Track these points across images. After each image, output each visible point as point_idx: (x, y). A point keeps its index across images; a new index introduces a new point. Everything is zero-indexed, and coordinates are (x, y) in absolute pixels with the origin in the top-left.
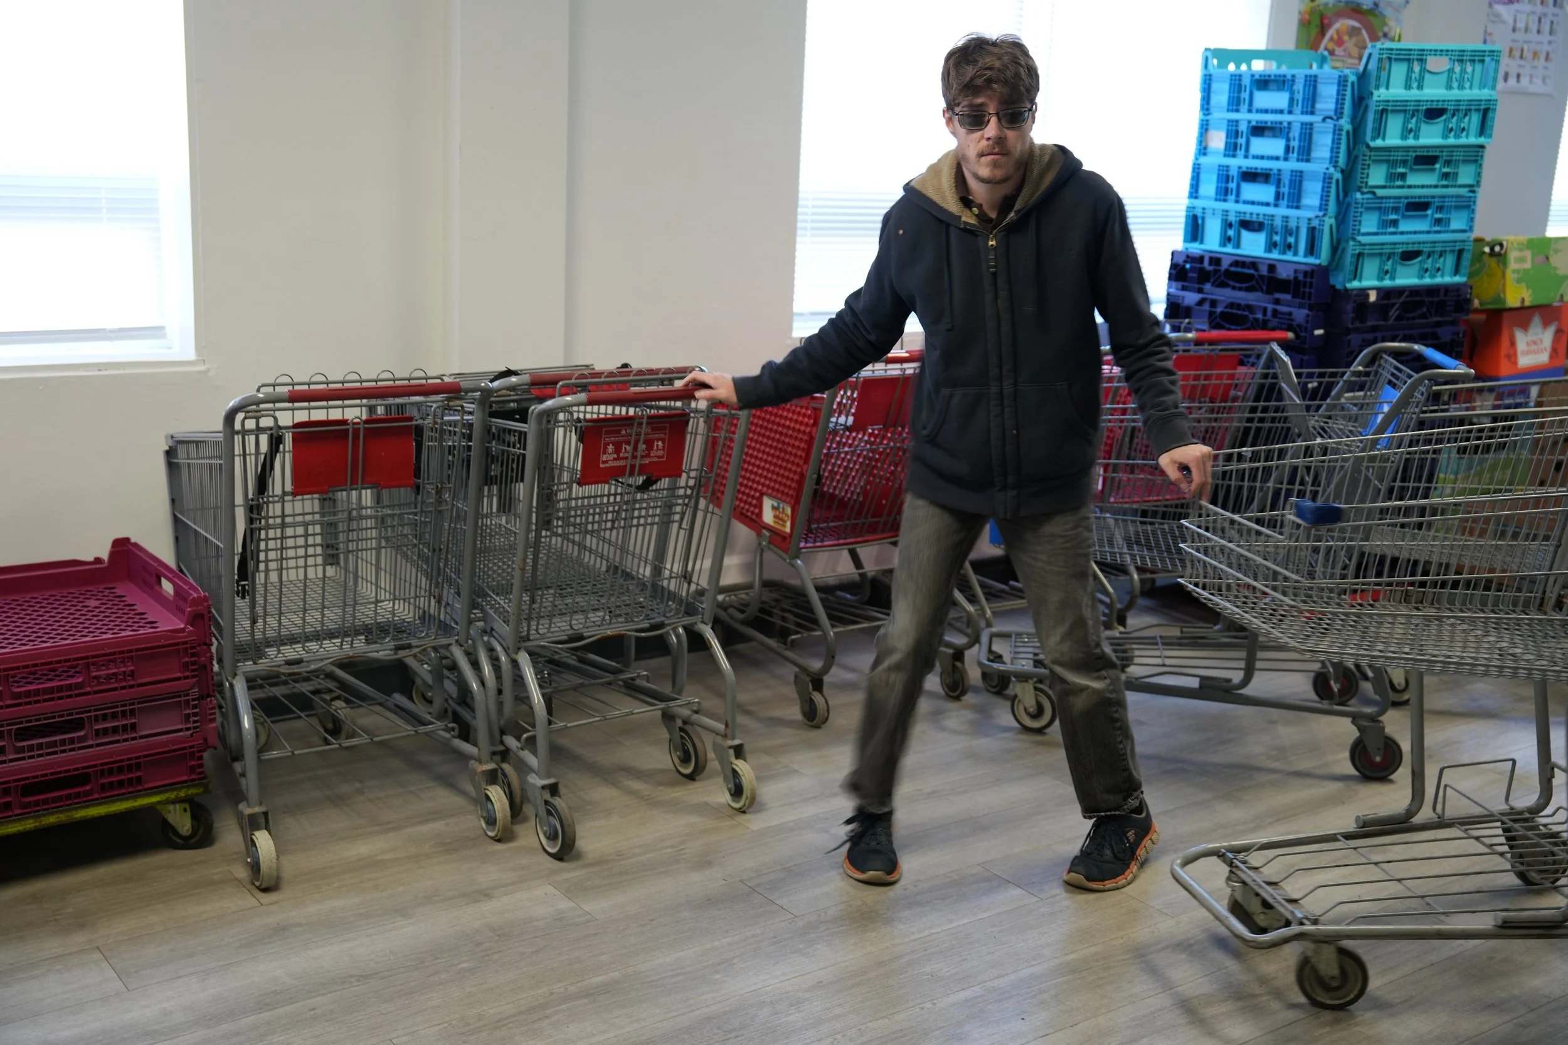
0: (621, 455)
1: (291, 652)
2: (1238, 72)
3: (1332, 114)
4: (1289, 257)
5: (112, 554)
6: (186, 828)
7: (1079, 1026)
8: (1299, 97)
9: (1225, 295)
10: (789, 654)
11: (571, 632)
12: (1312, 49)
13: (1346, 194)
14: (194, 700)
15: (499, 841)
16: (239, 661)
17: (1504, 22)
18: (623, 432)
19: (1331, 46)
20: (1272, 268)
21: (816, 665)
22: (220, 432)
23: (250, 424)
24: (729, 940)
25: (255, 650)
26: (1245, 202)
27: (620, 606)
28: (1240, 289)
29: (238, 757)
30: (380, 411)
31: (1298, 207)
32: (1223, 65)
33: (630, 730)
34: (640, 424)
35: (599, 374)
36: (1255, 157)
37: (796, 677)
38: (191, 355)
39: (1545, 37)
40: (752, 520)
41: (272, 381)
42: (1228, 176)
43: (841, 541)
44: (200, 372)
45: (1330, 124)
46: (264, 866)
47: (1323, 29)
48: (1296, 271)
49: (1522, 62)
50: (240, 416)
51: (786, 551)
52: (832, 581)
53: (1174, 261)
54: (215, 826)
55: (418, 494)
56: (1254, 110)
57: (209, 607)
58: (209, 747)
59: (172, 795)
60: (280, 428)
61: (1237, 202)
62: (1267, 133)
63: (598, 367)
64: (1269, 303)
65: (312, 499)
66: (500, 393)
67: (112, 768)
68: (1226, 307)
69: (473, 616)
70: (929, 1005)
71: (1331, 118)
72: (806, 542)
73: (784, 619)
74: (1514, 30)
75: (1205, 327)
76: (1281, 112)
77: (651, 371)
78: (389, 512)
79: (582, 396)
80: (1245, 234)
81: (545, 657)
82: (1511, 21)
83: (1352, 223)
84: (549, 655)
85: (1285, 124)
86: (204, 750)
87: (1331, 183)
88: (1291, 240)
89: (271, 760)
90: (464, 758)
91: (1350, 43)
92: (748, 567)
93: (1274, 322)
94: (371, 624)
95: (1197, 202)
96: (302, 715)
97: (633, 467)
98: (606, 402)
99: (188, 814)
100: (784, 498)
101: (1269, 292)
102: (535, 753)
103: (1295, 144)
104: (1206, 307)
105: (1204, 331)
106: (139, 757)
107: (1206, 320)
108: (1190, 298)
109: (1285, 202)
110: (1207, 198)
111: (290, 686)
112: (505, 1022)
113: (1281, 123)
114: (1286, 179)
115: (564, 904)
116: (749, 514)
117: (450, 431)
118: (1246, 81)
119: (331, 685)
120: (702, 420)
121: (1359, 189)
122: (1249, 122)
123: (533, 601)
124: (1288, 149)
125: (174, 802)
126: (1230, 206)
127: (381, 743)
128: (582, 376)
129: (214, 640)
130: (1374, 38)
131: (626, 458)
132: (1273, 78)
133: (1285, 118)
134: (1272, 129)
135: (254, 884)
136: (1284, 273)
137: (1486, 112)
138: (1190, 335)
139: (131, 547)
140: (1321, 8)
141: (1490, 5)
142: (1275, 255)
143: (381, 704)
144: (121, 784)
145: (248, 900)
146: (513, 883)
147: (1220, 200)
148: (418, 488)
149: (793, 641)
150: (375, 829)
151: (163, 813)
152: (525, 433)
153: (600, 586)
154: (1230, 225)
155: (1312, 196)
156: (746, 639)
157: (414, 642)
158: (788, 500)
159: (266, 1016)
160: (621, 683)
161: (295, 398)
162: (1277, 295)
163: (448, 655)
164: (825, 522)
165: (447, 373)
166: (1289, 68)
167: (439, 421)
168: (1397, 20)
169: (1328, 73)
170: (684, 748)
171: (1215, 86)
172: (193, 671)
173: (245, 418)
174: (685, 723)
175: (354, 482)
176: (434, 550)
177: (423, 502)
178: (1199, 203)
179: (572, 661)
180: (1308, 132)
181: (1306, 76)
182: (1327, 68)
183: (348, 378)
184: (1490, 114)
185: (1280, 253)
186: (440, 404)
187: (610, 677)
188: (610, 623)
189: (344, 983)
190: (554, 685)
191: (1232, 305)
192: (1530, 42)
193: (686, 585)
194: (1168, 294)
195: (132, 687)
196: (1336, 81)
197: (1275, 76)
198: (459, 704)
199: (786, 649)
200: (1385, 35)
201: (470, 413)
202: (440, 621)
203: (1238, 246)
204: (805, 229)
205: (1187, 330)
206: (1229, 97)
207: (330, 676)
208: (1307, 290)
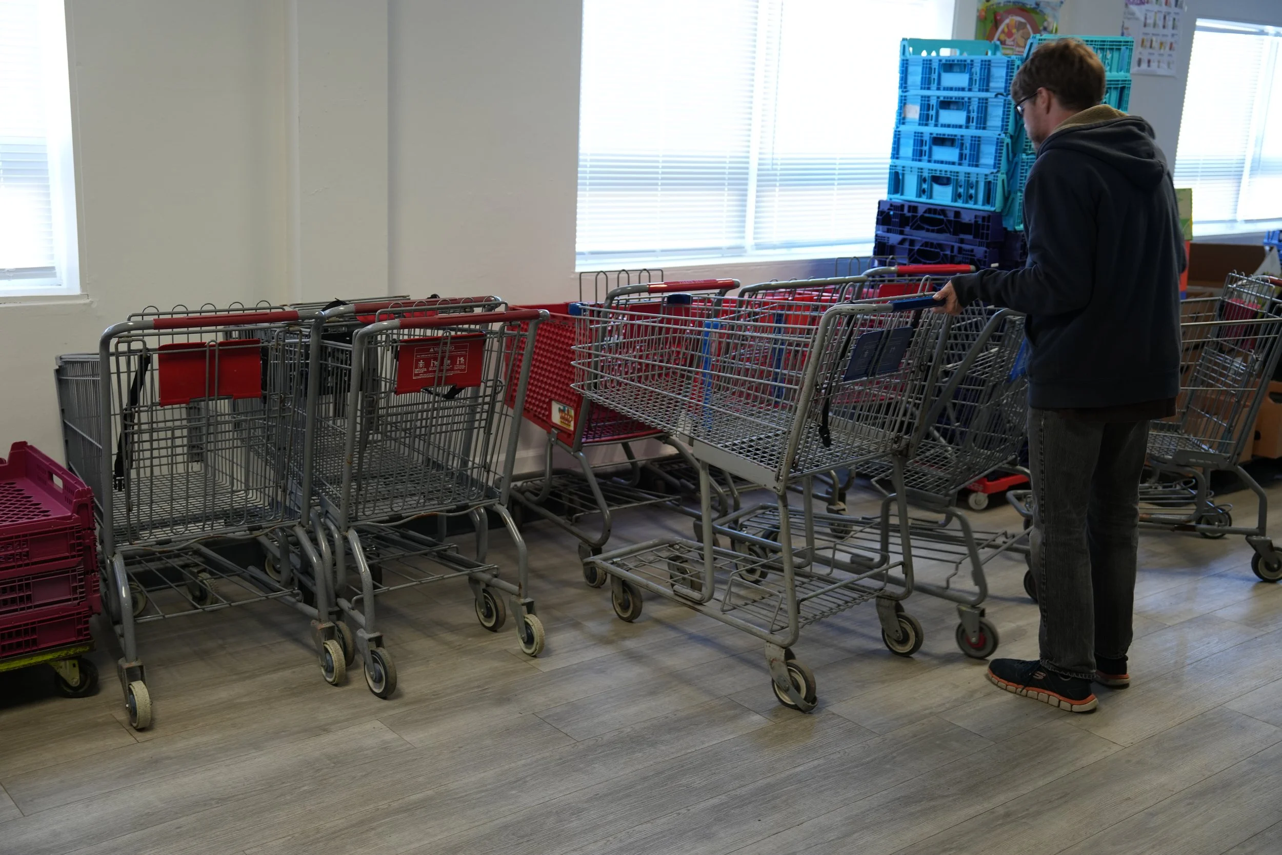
0: (430, 369)
1: (161, 534)
2: (929, 58)
3: (1002, 91)
4: (970, 205)
5: (12, 455)
6: (75, 680)
7: (804, 825)
8: (977, 77)
9: (921, 236)
10: (574, 529)
11: (392, 513)
12: (987, 39)
13: (1014, 155)
14: (80, 575)
15: (336, 685)
16: (118, 542)
17: (1137, 19)
18: (432, 350)
19: (1003, 37)
20: (957, 214)
21: (596, 537)
22: (98, 354)
23: (123, 347)
24: (523, 762)
25: (131, 533)
26: (936, 162)
27: (432, 492)
28: (933, 231)
29: (118, 621)
30: (235, 335)
31: (977, 166)
32: (917, 52)
33: (444, 592)
34: (446, 344)
35: (411, 304)
36: (943, 126)
37: (580, 547)
38: (76, 290)
39: (1169, 31)
40: (543, 420)
41: (141, 312)
42: (922, 141)
43: (616, 437)
44: (85, 304)
45: (1001, 99)
46: (140, 711)
47: (996, 23)
48: (976, 217)
49: (1151, 51)
50: (114, 341)
51: (570, 445)
52: (610, 469)
53: (881, 209)
54: (100, 678)
55: (265, 403)
56: (942, 88)
57: (92, 498)
58: (93, 614)
59: (63, 654)
60: (148, 350)
61: (929, 161)
62: (952, 106)
63: (413, 298)
64: (956, 242)
65: (180, 408)
66: (330, 319)
67: (12, 632)
68: (921, 246)
69: (312, 501)
70: (684, 811)
71: (1001, 94)
72: (587, 438)
73: (571, 501)
74: (1145, 25)
75: (906, 262)
76: (963, 89)
77: (454, 301)
78: (243, 418)
79: (396, 322)
80: (937, 188)
81: (373, 534)
82: (1143, 19)
83: (1019, 178)
84: (375, 532)
85: (966, 99)
86: (90, 616)
87: (1003, 146)
88: (972, 191)
89: (146, 622)
90: (308, 618)
91: (1018, 35)
92: (541, 459)
93: (960, 257)
94: (228, 510)
95: (898, 162)
96: (172, 585)
97: (440, 378)
98: (420, 326)
99: (77, 669)
100: (568, 402)
101: (955, 233)
102: (363, 613)
103: (974, 115)
104: (906, 245)
105: (905, 265)
106: (34, 623)
107: (906, 256)
108: (894, 238)
109: (967, 162)
110: (906, 158)
111: (164, 562)
112: (339, 833)
113: (963, 98)
114: (967, 143)
115: (389, 736)
116: (541, 416)
117: (291, 351)
118: (935, 65)
119: (198, 560)
120: (496, 339)
121: (1025, 151)
122: (938, 97)
123: (359, 489)
124: (968, 119)
125: (64, 659)
126: (924, 164)
127: (240, 606)
128: (397, 305)
129: (97, 525)
130: (1036, 31)
131: (434, 371)
132: (956, 62)
133: (966, 94)
134: (956, 103)
135: (131, 725)
136: (967, 218)
137: (1122, 89)
138: (893, 268)
139: (27, 449)
140: (995, 7)
141: (1126, 5)
142: (959, 204)
143: (238, 575)
144: (19, 645)
145: (128, 739)
146: (347, 720)
147: (916, 160)
148: (265, 398)
149: (578, 518)
150: (234, 677)
151: (56, 668)
152: (351, 352)
153: (416, 475)
154: (925, 180)
155: (988, 157)
156: (540, 517)
157: (264, 524)
158: (572, 404)
159: (139, 834)
160: (435, 554)
161: (160, 325)
162: (962, 236)
163: (293, 533)
164: (603, 421)
165: (289, 304)
166: (969, 54)
167: (281, 343)
168: (1054, 17)
169: (999, 58)
170: (487, 607)
171: (911, 69)
172: (79, 551)
173: (118, 343)
174: (488, 585)
175: (211, 394)
176: (279, 449)
177: (270, 410)
178: (899, 162)
179: (396, 537)
180: (984, 105)
181: (982, 61)
182: (999, 54)
183: (233, 307)
184: (1126, 92)
185: (963, 203)
186: (282, 329)
187: (427, 550)
188: (424, 506)
189: (205, 805)
190: (381, 556)
191: (926, 244)
192: (1158, 35)
193: (485, 474)
194: (876, 235)
195: (27, 565)
196: (1005, 65)
197: (958, 61)
198: (302, 573)
199: (571, 525)
200: (1045, 29)
201: (308, 336)
202: (285, 506)
203: (931, 197)
204: (585, 184)
205: (891, 264)
206: (922, 78)
207: (197, 553)
208: (985, 232)
